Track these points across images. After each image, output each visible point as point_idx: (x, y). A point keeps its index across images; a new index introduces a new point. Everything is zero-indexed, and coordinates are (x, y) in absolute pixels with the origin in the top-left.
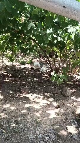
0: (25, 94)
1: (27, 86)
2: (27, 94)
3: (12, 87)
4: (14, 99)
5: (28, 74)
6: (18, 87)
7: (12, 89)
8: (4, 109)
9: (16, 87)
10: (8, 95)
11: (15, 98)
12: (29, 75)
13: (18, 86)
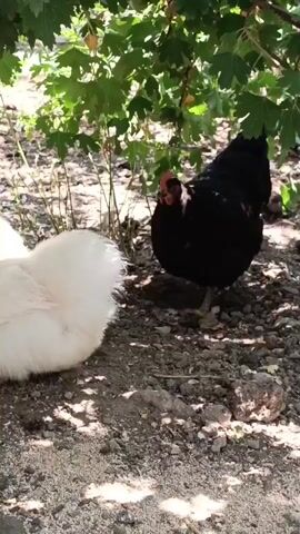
0: (263, 422)
1: (273, 368)
2: (276, 421)
3: (171, 367)
4: (186, 450)
5: (276, 284)
6: (214, 371)
7: (171, 383)
8: (123, 514)
9: (197, 369)
10: (147, 422)
11: (197, 441)
12: (284, 292)
13: (211, 366)
